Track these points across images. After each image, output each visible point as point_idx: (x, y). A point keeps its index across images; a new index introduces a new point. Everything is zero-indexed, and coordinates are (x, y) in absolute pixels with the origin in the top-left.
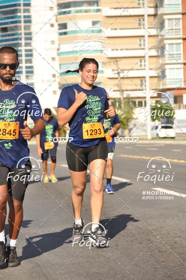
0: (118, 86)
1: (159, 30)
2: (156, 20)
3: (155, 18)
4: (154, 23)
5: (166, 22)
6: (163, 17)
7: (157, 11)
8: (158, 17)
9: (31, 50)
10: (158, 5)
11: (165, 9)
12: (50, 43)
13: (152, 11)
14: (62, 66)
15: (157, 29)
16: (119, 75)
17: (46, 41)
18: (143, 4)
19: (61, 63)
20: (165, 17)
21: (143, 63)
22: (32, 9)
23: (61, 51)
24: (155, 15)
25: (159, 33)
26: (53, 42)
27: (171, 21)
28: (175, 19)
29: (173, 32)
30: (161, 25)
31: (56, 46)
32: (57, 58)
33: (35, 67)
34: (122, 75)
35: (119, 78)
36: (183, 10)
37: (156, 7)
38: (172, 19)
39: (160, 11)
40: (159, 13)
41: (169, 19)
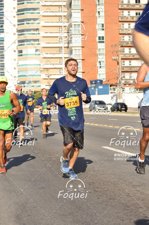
0: (48, 83)
1: (70, 55)
2: (68, 50)
3: (68, 49)
4: (67, 51)
5: (73, 51)
6: (72, 48)
7: (69, 45)
8: (69, 48)
9: (4, 64)
10: (69, 42)
11: (73, 44)
12: (13, 60)
13: (66, 45)
14: (19, 72)
15: (69, 54)
16: (49, 77)
17: (12, 59)
18: (62, 41)
19: (19, 70)
20: (73, 48)
21: (61, 72)
22: (5, 43)
23: (19, 64)
24: (68, 47)
25: (70, 56)
26: (15, 60)
27: (76, 50)
28: (78, 49)
29: (77, 56)
30: (71, 52)
31: (17, 61)
32: (17, 68)
33: (5, 72)
34: (50, 77)
35: (49, 79)
36: (82, 45)
37: (68, 43)
38: (76, 49)
39: (71, 45)
40: (70, 46)
41: (75, 49)
